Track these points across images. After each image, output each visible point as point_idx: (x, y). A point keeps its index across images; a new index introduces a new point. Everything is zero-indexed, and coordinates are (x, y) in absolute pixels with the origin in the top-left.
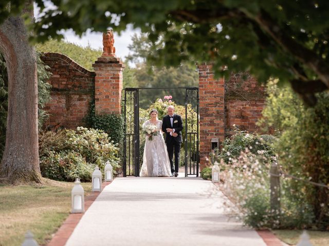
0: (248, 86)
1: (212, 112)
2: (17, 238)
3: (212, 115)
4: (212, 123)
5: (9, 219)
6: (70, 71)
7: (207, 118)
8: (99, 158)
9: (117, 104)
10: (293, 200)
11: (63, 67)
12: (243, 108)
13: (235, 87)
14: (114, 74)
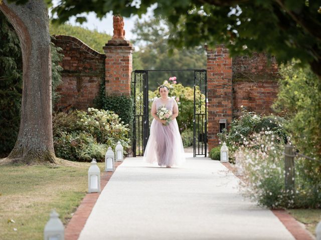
0: (255, 68)
1: (220, 93)
2: (37, 217)
3: (220, 97)
4: (220, 105)
5: (27, 198)
6: (80, 53)
7: (215, 99)
8: (109, 139)
9: (126, 86)
10: (307, 180)
11: (74, 49)
12: (250, 90)
13: (243, 69)
14: (124, 57)
